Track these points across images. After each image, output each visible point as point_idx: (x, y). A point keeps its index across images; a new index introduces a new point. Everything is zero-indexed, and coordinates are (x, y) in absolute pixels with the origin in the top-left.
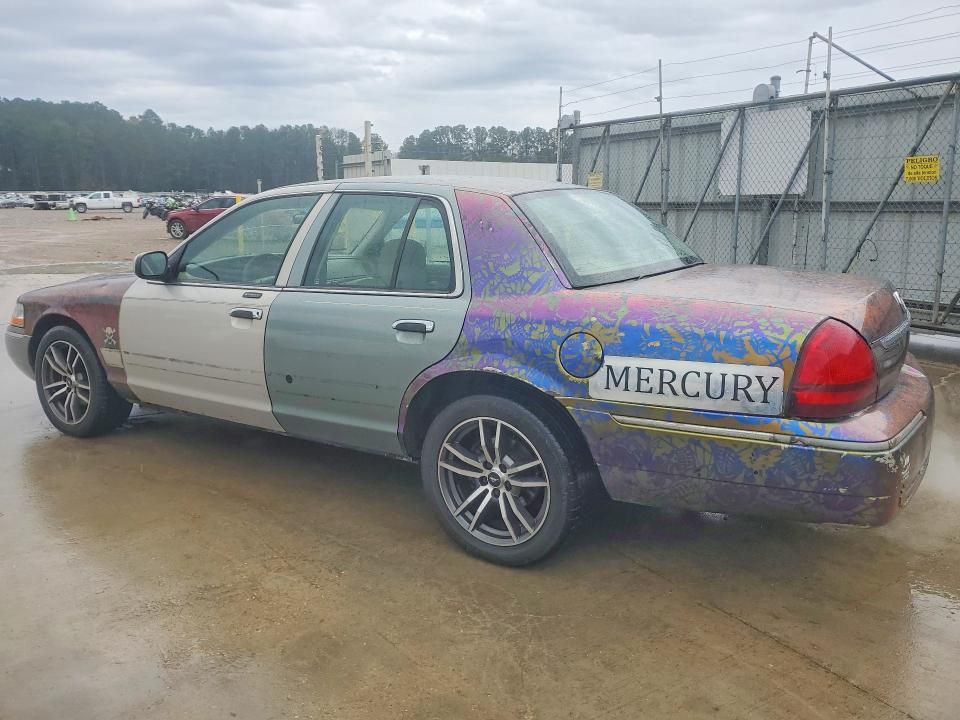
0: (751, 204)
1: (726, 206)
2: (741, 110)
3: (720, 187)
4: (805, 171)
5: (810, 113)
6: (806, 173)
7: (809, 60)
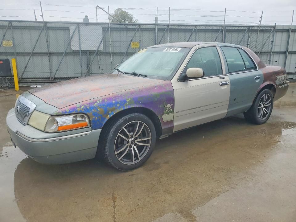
0: (84, 53)
1: (75, 53)
2: (78, 24)
3: (72, 48)
4: (102, 44)
5: (102, 28)
6: (103, 45)
7: (97, 13)
